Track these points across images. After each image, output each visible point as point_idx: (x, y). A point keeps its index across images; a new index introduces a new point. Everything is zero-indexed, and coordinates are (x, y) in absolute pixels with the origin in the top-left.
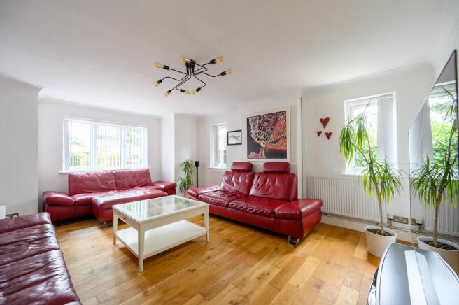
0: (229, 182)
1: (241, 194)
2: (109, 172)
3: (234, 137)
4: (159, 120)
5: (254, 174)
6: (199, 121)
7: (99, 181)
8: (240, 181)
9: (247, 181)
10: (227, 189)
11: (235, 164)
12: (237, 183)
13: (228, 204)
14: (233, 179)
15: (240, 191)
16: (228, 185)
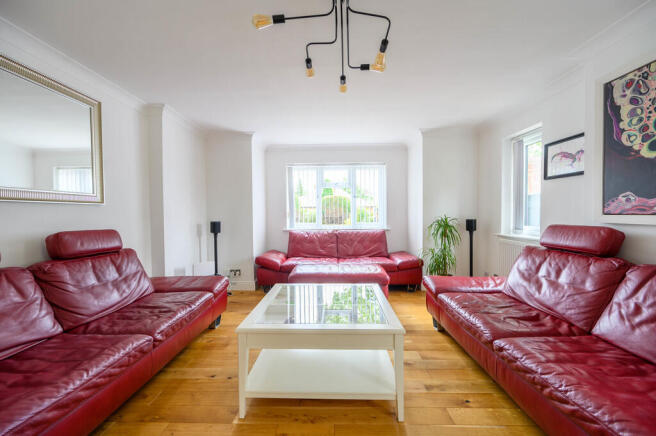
0: (530, 277)
1: (558, 319)
2: (330, 231)
3: (566, 155)
4: (403, 149)
5: (626, 266)
6: (480, 134)
7: (317, 243)
8: (564, 279)
9: (589, 286)
10: (521, 292)
11: (554, 229)
12: (554, 285)
13: (491, 342)
14: (542, 272)
15: (559, 309)
16: (525, 284)
